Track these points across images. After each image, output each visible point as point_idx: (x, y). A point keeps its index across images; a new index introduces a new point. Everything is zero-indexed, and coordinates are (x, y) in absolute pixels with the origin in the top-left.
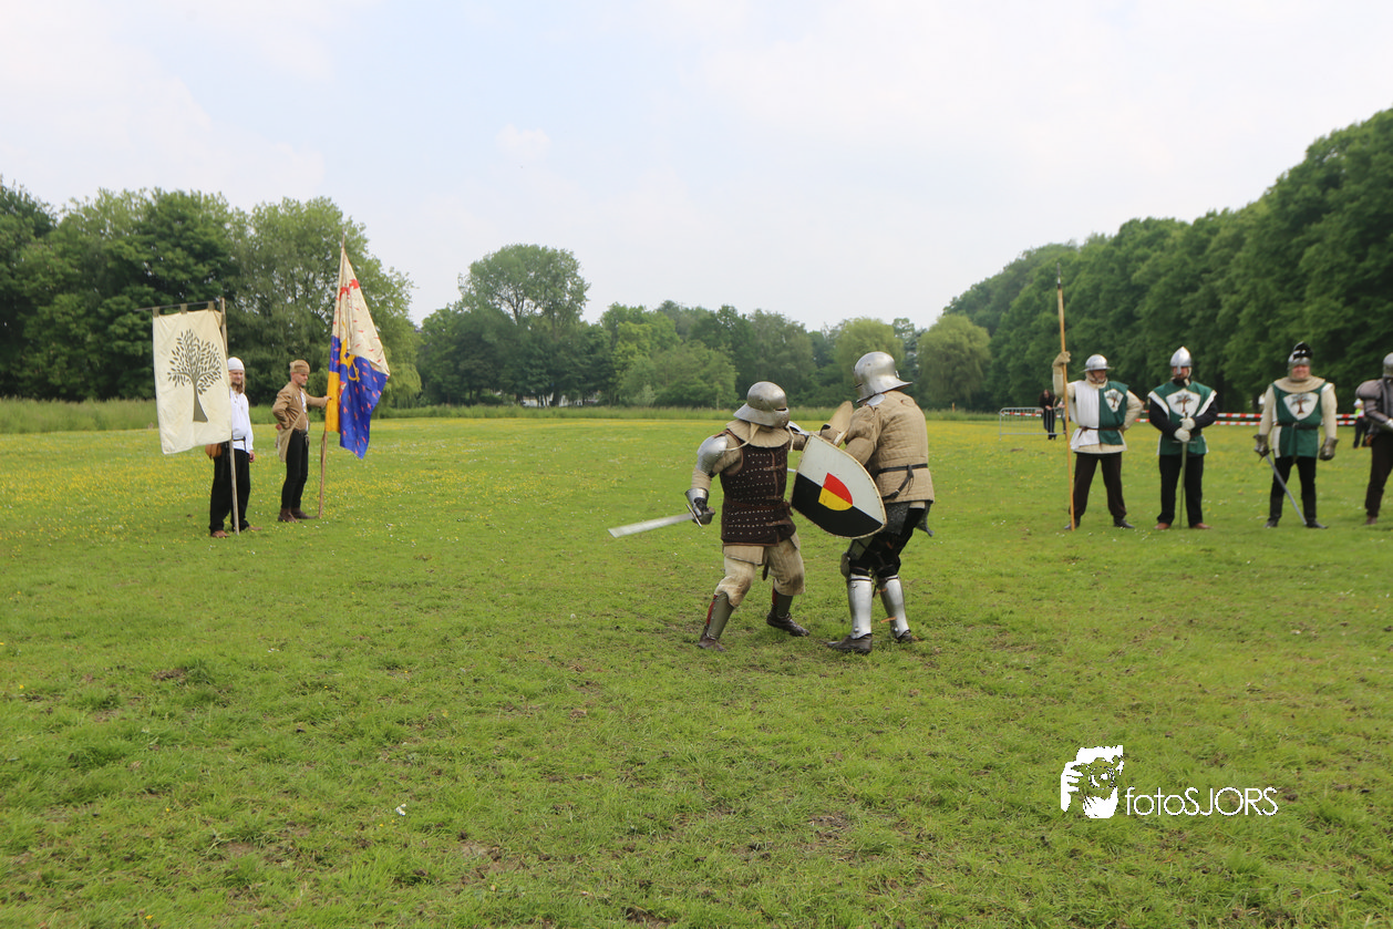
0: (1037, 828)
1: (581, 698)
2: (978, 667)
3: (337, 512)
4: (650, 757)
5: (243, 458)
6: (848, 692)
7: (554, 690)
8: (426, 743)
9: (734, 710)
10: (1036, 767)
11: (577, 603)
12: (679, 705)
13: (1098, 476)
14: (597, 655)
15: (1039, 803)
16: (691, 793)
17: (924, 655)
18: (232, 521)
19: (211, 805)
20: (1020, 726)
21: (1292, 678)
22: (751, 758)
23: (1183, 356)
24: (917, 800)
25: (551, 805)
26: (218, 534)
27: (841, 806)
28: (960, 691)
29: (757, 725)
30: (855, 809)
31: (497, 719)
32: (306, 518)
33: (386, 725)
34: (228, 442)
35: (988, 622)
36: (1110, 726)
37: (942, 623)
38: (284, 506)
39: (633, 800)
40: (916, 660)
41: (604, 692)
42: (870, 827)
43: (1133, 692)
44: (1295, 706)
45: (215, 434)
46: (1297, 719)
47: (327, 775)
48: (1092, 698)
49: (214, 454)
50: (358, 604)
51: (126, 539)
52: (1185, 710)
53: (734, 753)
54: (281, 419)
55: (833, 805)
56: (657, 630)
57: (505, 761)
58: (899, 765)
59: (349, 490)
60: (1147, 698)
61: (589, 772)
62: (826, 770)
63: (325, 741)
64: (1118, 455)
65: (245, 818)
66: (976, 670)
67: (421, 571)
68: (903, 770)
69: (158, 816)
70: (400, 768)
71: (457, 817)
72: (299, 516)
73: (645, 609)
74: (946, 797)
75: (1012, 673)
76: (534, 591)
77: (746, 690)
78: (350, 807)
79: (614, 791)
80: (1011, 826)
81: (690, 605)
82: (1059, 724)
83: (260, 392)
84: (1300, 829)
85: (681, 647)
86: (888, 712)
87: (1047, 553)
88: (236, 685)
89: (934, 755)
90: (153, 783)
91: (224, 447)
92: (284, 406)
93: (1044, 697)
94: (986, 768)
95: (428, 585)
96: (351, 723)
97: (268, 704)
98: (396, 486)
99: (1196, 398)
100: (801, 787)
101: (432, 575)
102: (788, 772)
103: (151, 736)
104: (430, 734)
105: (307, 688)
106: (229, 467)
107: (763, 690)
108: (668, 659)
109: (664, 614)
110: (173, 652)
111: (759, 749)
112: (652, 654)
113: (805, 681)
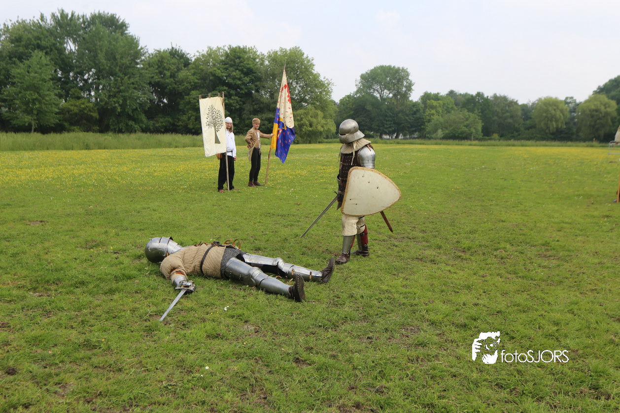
3: (273, 183)
4: (345, 295)
5: (231, 159)
9: (396, 278)
10: (522, 314)
19: (153, 300)
20: (528, 295)
22: (391, 299)
24: (454, 324)
26: (221, 191)
27: (419, 324)
29: (403, 285)
30: (425, 326)
32: (259, 185)
34: (225, 153)
35: (543, 245)
38: (250, 180)
42: (428, 334)
45: (221, 149)
49: (220, 157)
50: (260, 222)
51: (185, 192)
54: (249, 143)
55: (416, 322)
56: (384, 240)
58: (456, 307)
59: (283, 174)
60: (603, 286)
61: (315, 299)
67: (294, 210)
68: (457, 310)
71: (248, 313)
72: (256, 184)
74: (467, 324)
75: (540, 270)
82: (548, 295)
85: (390, 248)
86: (467, 283)
87: (595, 213)
89: (476, 305)
91: (224, 155)
92: (250, 137)
94: (498, 312)
98: (304, 173)
101: (298, 212)
106: (226, 163)
111: (396, 296)
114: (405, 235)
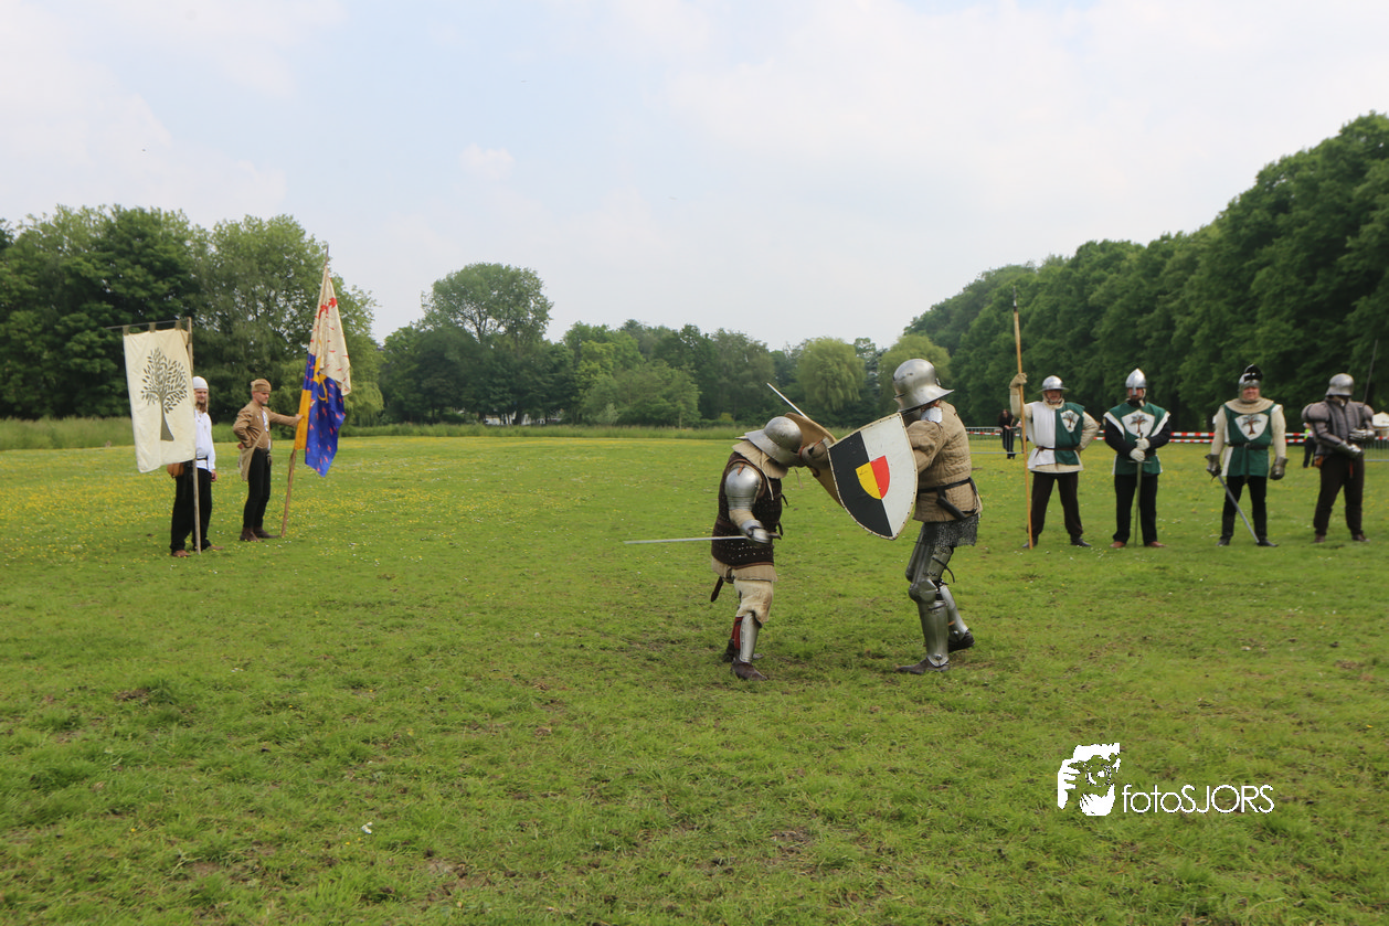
0: (994, 841)
1: (545, 716)
2: (938, 684)
3: (299, 531)
4: (614, 774)
5: (205, 475)
6: (809, 709)
7: (519, 709)
8: (392, 761)
9: (698, 728)
10: (993, 781)
11: (541, 622)
12: (643, 723)
13: (1055, 495)
14: (561, 673)
15: (996, 817)
16: (655, 809)
17: (884, 672)
18: (194, 540)
19: (175, 825)
20: (978, 742)
21: (1241, 693)
22: (715, 774)
23: (1138, 377)
24: (878, 815)
25: (516, 822)
26: (179, 553)
27: (803, 821)
28: (920, 707)
29: (720, 742)
30: (817, 824)
31: (462, 737)
32: (268, 537)
33: (352, 743)
34: (191, 462)
36: (1065, 741)
37: (902, 641)
38: (246, 525)
39: (597, 817)
40: (876, 677)
41: (568, 710)
42: (831, 842)
43: (1088, 707)
44: (1245, 721)
45: (179, 453)
46: (1246, 733)
47: (293, 794)
48: (1048, 713)
49: (176, 473)
50: (322, 623)
51: (85, 560)
52: (1139, 725)
53: (697, 769)
54: (242, 438)
55: (794, 820)
56: (621, 649)
57: (471, 779)
58: (860, 780)
59: (312, 509)
60: (1101, 713)
61: (554, 789)
62: (787, 785)
63: (290, 761)
64: (1075, 474)
65: (211, 837)
66: (935, 688)
67: (385, 591)
68: (863, 785)
69: (123, 837)
70: (366, 787)
71: (423, 834)
72: (262, 535)
73: (609, 627)
74: (905, 811)
75: (971, 690)
76: (498, 609)
77: (709, 707)
78: (317, 826)
79: (579, 808)
80: (969, 840)
81: (654, 624)
82: (1016, 740)
83: (221, 409)
84: (1247, 839)
85: (644, 665)
86: (850, 728)
87: (1005, 571)
88: (200, 705)
89: (894, 771)
90: (117, 804)
91: (187, 466)
92: (245, 425)
93: (1002, 713)
94: (944, 783)
95: (392, 604)
96: (316, 742)
97: (232, 723)
98: (359, 505)
99: (1150, 418)
100: (763, 803)
101: (396, 595)
102: (751, 788)
103: (114, 757)
104: (394, 753)
105: (271, 707)
106: (190, 484)
107: (726, 707)
108: (632, 677)
109: (628, 632)
110: (134, 673)
111: (722, 766)
112: (616, 673)
113: (767, 698)
114: (659, 635)
